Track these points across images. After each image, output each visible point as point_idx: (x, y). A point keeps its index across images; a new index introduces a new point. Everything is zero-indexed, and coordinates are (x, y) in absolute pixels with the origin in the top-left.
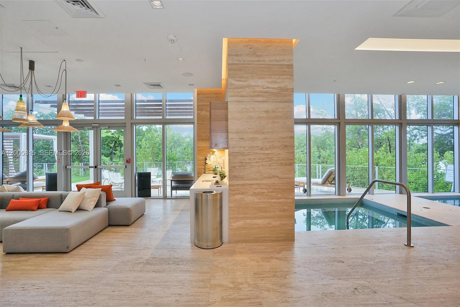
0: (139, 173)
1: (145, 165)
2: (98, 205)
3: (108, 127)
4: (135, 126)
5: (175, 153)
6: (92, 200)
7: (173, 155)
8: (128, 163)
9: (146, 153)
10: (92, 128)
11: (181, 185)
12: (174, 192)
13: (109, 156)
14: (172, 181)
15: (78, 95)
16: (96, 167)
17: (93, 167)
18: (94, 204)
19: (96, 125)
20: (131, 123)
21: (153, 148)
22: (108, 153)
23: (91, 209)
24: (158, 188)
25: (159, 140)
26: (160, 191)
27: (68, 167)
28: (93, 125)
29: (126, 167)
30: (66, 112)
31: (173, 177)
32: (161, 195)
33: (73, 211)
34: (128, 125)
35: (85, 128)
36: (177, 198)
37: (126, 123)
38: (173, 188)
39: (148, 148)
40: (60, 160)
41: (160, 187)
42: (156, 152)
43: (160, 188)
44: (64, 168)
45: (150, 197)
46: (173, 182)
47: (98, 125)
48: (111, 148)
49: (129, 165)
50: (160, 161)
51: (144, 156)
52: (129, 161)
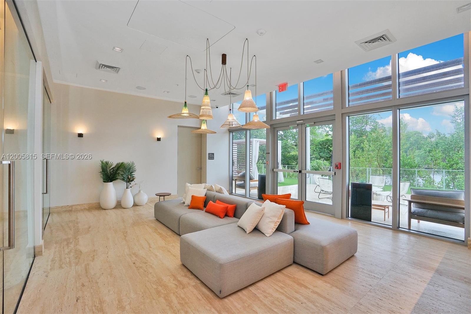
0: (353, 183)
1: (368, 171)
2: (280, 229)
3: (313, 123)
4: (347, 118)
5: (412, 157)
6: (272, 220)
7: (409, 160)
8: (338, 168)
9: (369, 156)
10: (296, 126)
11: (430, 213)
12: (414, 221)
13: (329, 160)
14: (410, 202)
15: (280, 89)
16: (300, 172)
17: (298, 172)
18: (274, 226)
19: (300, 122)
20: (342, 114)
21: (380, 151)
22: (328, 156)
23: (269, 234)
24: (384, 210)
25: (388, 141)
26: (387, 214)
27: (275, 170)
28: (297, 122)
29: (335, 175)
30: (249, 101)
31: (412, 197)
32: (389, 221)
33: (248, 232)
34: (338, 118)
35: (290, 126)
36: (420, 234)
37: (335, 115)
38: (412, 215)
39: (373, 151)
40: (268, 162)
41: (388, 208)
42: (383, 155)
43: (387, 210)
44: (271, 170)
45: (370, 221)
46: (412, 204)
47: (302, 121)
48: (330, 152)
49: (339, 172)
50: (390, 168)
51: (368, 160)
52: (339, 166)
